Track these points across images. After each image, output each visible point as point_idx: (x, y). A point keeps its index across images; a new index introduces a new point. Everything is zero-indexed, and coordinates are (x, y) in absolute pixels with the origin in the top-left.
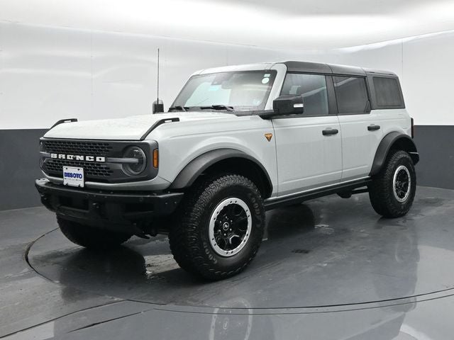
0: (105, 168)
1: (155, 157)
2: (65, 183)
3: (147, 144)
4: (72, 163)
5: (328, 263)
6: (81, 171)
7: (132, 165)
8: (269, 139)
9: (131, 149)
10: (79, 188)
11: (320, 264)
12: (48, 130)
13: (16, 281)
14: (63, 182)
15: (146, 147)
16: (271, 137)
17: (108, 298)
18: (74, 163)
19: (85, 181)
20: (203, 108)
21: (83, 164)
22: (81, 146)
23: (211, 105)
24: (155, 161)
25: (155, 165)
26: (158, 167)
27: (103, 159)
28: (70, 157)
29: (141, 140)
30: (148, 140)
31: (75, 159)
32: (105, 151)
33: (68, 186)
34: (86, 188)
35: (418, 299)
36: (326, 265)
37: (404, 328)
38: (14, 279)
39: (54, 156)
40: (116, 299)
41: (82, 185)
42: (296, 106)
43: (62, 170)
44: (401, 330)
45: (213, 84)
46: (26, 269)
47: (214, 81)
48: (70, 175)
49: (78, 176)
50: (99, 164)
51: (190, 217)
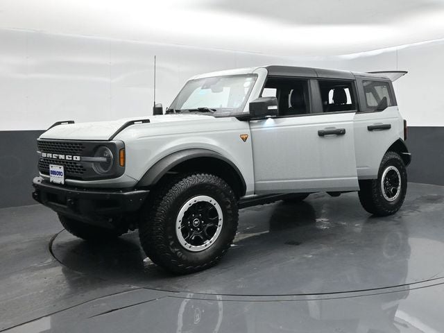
0: (81, 167)
1: (122, 156)
2: (51, 180)
3: (113, 144)
4: (57, 161)
5: (313, 255)
6: (62, 170)
7: (102, 164)
8: (245, 140)
9: (100, 149)
10: (60, 185)
11: (306, 256)
12: (44, 131)
13: (41, 271)
14: (49, 178)
15: (112, 147)
16: (246, 138)
17: (126, 286)
18: (58, 162)
19: (65, 179)
20: (191, 111)
21: (63, 162)
22: (66, 146)
23: (197, 108)
24: (122, 160)
25: (122, 164)
26: (124, 165)
27: (78, 158)
28: (55, 156)
29: (109, 140)
30: (116, 141)
31: (58, 157)
32: (80, 150)
33: (53, 184)
34: (66, 185)
35: (411, 287)
36: (310, 256)
37: (399, 314)
38: (39, 269)
39: (44, 155)
40: (133, 287)
41: (63, 183)
42: (270, 108)
43: (49, 168)
44: (396, 316)
45: (202, 88)
46: (50, 260)
47: (204, 85)
48: (54, 173)
49: (59, 173)
50: (76, 162)
51: (157, 211)
